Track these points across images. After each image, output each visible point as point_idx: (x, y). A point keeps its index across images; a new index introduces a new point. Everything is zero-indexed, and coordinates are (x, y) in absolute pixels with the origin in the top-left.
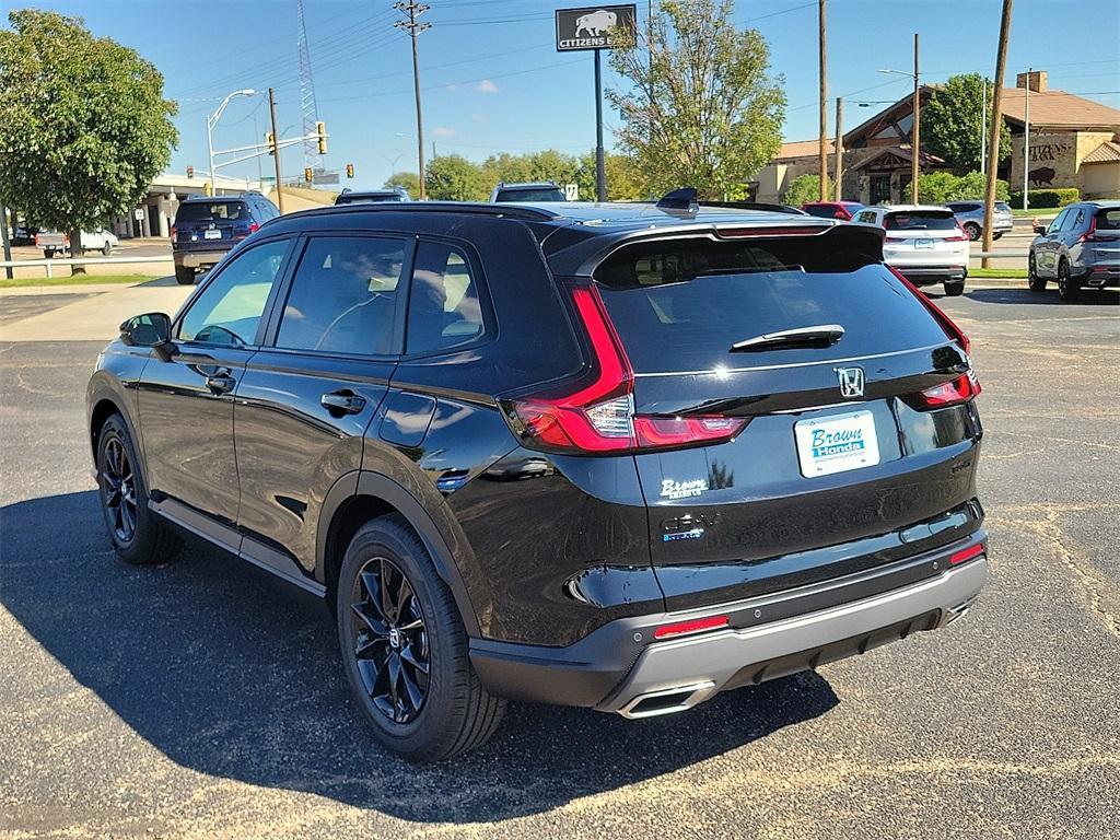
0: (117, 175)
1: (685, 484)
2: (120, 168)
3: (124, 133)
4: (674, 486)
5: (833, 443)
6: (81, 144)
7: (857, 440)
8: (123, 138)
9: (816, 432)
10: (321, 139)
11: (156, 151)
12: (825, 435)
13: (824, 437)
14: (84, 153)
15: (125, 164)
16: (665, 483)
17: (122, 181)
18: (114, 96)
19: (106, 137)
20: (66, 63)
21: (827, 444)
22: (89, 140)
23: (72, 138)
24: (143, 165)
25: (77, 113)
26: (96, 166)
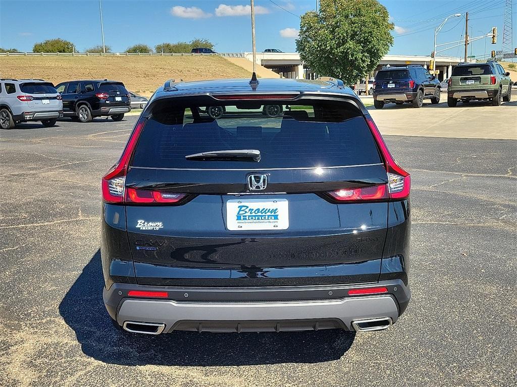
0: (361, 59)
1: (150, 224)
2: (363, 56)
3: (366, 39)
4: (144, 223)
5: (254, 214)
6: (347, 45)
7: (273, 214)
8: (366, 42)
9: (240, 207)
10: (494, 36)
11: (381, 47)
12: (248, 209)
13: (247, 210)
14: (348, 49)
15: (366, 54)
16: (139, 221)
17: (364, 61)
18: (364, 24)
19: (359, 42)
20: (344, 10)
21: (248, 214)
22: (351, 44)
23: (344, 44)
24: (374, 54)
25: (347, 32)
26: (352, 55)
